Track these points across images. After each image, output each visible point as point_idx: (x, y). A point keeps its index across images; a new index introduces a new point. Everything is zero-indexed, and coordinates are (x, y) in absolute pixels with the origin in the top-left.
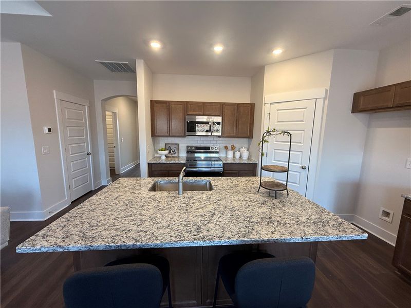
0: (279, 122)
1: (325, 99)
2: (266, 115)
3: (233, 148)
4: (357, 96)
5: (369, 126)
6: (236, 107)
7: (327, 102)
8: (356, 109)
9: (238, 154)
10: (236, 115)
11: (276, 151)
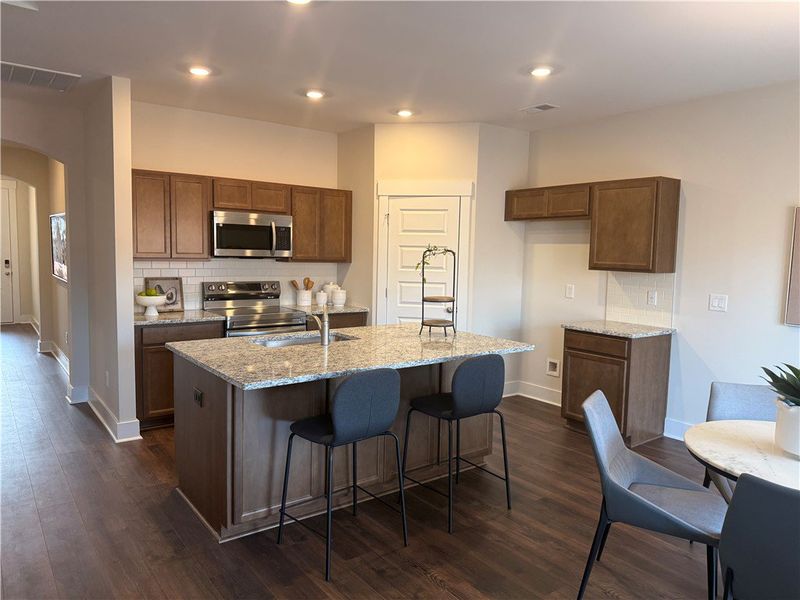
0: (404, 231)
1: (472, 197)
2: (382, 217)
3: (308, 285)
4: (511, 196)
5: (525, 241)
6: (318, 196)
7: (474, 202)
8: (509, 216)
9: (322, 298)
10: (318, 212)
11: (403, 284)
